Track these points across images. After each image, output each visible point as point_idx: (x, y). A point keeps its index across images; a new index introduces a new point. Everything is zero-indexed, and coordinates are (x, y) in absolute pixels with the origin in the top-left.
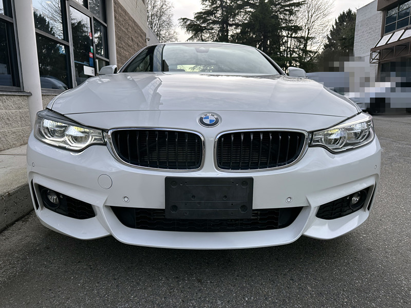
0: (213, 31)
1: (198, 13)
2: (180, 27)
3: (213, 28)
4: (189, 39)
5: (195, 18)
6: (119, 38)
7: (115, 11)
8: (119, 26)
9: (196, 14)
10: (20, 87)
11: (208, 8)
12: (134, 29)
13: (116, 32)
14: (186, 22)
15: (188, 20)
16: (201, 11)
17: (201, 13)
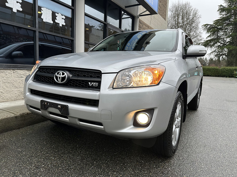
1: (216, 20)
2: (203, 30)
4: (209, 36)
5: (214, 23)
14: (207, 26)
17: (219, 20)
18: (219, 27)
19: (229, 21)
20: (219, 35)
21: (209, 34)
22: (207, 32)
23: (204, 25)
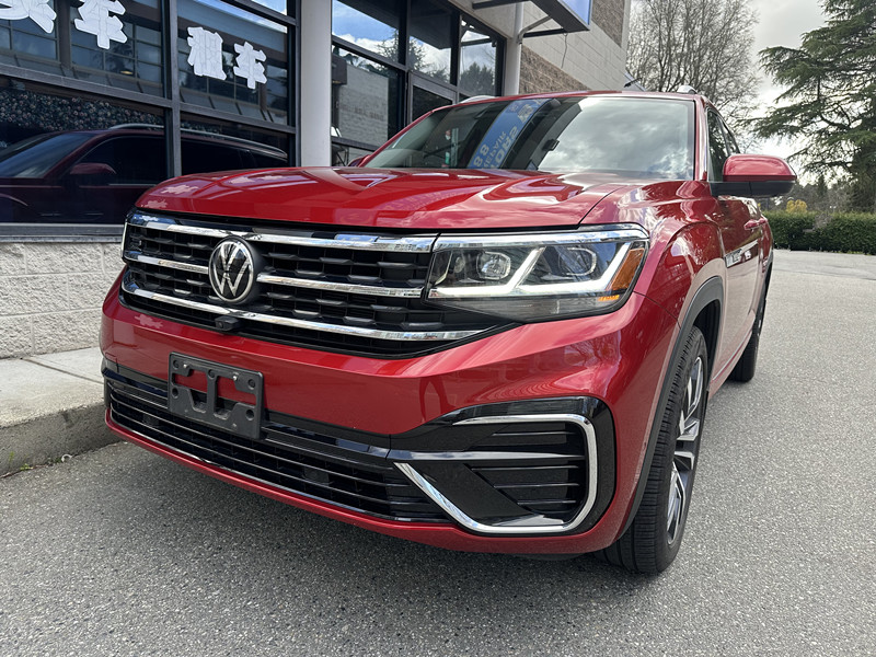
0: (852, 73)
1: (814, 33)
2: (763, 69)
3: (856, 65)
4: (784, 96)
5: (805, 45)
7: (522, 75)
9: (807, 37)
11: (846, 18)
14: (779, 58)
15: (786, 50)
16: (826, 25)
18: (825, 60)
22: (780, 77)
23: (768, 50)
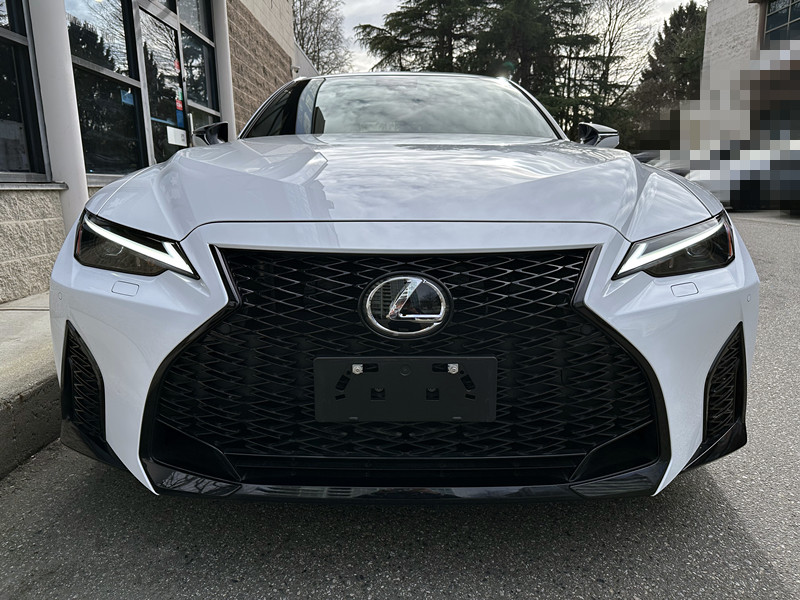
0: (423, 50)
1: (392, 15)
5: (386, 25)
6: (238, 69)
7: (229, 16)
8: (238, 46)
9: (388, 17)
10: (44, 173)
11: (412, 5)
12: (267, 50)
13: (232, 56)
14: (369, 34)
15: (373, 28)
16: (399, 9)
17: (398, 14)
18: (403, 38)
19: (426, 21)
20: (403, 61)
21: (379, 60)
22: (372, 50)
23: (360, 26)
